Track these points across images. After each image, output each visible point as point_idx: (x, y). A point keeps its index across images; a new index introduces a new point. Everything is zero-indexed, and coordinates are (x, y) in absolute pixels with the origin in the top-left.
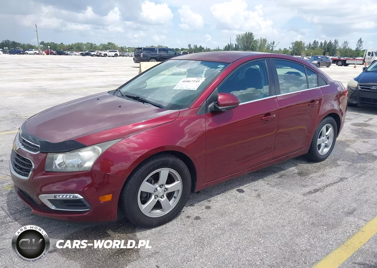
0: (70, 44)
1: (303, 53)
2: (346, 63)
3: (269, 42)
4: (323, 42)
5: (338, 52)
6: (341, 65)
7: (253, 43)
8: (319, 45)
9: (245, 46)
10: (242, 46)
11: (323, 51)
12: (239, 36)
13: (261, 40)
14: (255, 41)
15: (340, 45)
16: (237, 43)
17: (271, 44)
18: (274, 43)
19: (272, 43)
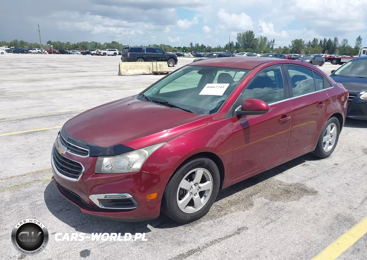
0: (76, 44)
1: (303, 51)
2: (341, 61)
3: (269, 40)
4: (323, 40)
5: (337, 50)
6: (336, 64)
7: (253, 41)
8: (318, 44)
9: (246, 44)
10: (242, 45)
11: (323, 49)
12: (240, 35)
13: (261, 38)
14: (255, 39)
15: (340, 43)
16: (237, 42)
17: (271, 42)
18: (274, 41)
19: (272, 40)
